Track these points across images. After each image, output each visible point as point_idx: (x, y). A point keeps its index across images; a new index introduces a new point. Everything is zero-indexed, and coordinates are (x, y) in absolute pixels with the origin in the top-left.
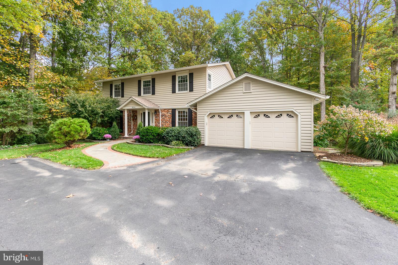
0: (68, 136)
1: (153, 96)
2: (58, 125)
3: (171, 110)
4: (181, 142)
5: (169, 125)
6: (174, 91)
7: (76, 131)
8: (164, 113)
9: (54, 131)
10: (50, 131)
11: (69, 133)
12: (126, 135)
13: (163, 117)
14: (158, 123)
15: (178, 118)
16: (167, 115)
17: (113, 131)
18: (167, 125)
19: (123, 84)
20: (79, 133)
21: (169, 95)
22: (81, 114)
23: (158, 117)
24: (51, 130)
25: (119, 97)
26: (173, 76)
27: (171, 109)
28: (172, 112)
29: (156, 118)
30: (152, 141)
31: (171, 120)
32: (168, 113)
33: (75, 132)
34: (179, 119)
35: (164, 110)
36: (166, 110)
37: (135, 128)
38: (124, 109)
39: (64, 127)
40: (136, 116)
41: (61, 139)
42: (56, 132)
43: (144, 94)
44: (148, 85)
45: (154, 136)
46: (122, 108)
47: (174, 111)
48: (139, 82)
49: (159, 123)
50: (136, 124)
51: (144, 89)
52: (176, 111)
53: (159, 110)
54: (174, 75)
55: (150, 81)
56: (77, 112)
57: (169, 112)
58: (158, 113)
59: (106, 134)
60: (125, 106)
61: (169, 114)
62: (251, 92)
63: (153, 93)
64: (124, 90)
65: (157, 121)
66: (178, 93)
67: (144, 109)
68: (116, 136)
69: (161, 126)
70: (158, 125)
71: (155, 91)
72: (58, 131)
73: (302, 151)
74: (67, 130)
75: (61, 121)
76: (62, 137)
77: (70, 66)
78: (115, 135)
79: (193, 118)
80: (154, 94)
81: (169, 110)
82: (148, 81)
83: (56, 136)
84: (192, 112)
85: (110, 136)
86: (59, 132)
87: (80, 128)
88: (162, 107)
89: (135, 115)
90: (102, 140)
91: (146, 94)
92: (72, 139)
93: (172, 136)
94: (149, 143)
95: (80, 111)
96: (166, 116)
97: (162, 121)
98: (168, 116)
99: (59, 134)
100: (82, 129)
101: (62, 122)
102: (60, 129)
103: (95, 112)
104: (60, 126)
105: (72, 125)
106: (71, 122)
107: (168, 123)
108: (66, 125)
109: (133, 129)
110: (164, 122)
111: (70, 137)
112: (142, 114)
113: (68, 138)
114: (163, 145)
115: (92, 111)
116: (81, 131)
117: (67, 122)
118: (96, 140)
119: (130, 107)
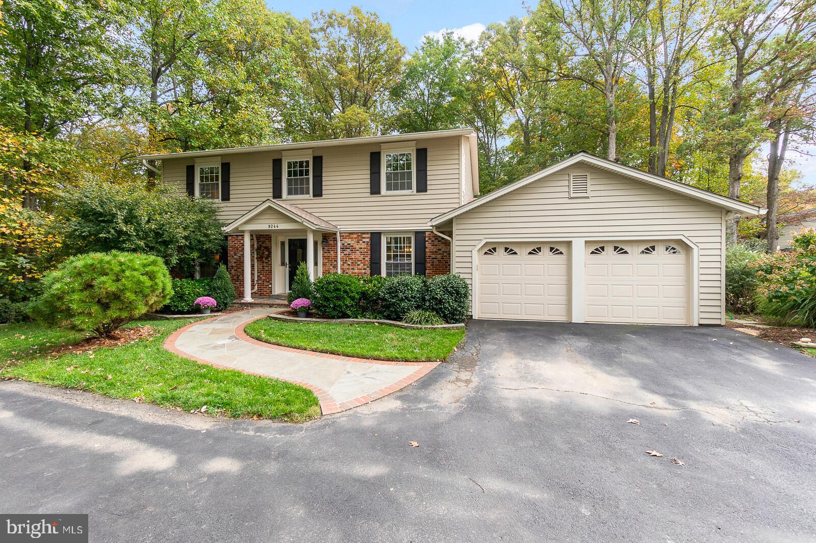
0: (115, 305)
1: (318, 200)
2: (79, 274)
3: (369, 236)
4: (435, 313)
5: (363, 271)
6: (375, 189)
7: (140, 292)
8: (349, 241)
9: (68, 293)
10: (56, 292)
11: (116, 297)
12: (248, 298)
13: (345, 252)
14: (331, 267)
15: (386, 254)
16: (358, 247)
17: (219, 289)
18: (356, 271)
19: (226, 167)
20: (145, 296)
21: (362, 200)
22: (124, 241)
23: (332, 252)
24: (58, 289)
25: (216, 200)
26: (372, 154)
27: (367, 233)
28: (371, 239)
29: (326, 255)
30: (349, 312)
31: (368, 259)
32: (361, 242)
33: (136, 292)
34: (389, 257)
35: (350, 233)
36: (355, 236)
37: (263, 278)
38: (243, 231)
39: (104, 278)
40: (269, 249)
41: (90, 314)
42: (76, 296)
43: (290, 193)
44: (301, 172)
45: (353, 299)
46: (237, 228)
47: (375, 237)
48: (277, 164)
49: (335, 267)
50: (267, 269)
51: (289, 181)
52: (382, 236)
53: (335, 234)
54: (375, 150)
55: (307, 162)
56: (113, 235)
57: (364, 240)
58: (331, 242)
59: (199, 295)
60: (247, 222)
61: (363, 245)
62: (588, 198)
63: (318, 193)
64: (229, 182)
65: (330, 261)
66: (386, 194)
67: (305, 231)
68: (228, 300)
69: (339, 271)
70: (332, 271)
71: (324, 188)
72: (81, 291)
73: (700, 325)
74: (112, 287)
75: (90, 262)
76: (95, 309)
77: (52, 110)
78: (227, 298)
79: (428, 254)
80: (321, 195)
81: (364, 236)
82: (301, 163)
83: (74, 306)
84: (425, 241)
85: (211, 301)
86: (86, 293)
87: (148, 283)
88: (342, 227)
89: (264, 245)
90: (188, 312)
91: (296, 193)
92: (125, 315)
93: (406, 298)
94: (339, 318)
95: (120, 233)
96: (353, 250)
97: (344, 262)
98: (362, 250)
99: (84, 302)
100: (156, 284)
101: (92, 265)
102: (89, 286)
103: (166, 237)
104: (87, 277)
105: (127, 273)
106: (121, 264)
107: (360, 267)
108: (107, 274)
109: (260, 282)
110: (349, 263)
111: (121, 310)
112: (283, 244)
113: (113, 313)
114: (381, 321)
115: (158, 235)
116: (153, 289)
117: (108, 262)
118: (174, 313)
119: (262, 226)
